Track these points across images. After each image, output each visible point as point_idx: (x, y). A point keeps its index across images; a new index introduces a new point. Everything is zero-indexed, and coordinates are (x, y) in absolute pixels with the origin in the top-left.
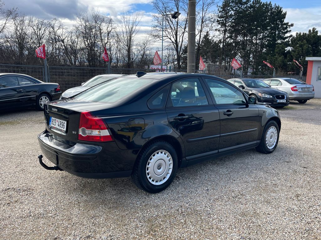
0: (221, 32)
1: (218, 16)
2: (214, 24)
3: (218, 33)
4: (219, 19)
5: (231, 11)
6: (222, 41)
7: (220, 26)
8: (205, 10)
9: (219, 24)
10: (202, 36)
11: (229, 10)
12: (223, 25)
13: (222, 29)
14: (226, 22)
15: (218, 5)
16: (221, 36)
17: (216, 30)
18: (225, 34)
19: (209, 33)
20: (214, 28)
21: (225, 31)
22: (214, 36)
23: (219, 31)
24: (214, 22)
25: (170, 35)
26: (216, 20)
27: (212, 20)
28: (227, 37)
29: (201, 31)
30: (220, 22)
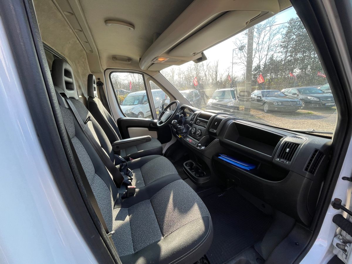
0: (283, 53)
1: (282, 41)
2: (278, 48)
3: (280, 54)
4: (282, 44)
5: (293, 36)
6: (284, 59)
7: (282, 49)
8: (271, 39)
9: (282, 47)
10: (268, 59)
11: (291, 35)
12: (285, 47)
13: (284, 51)
14: (288, 45)
15: (283, 34)
16: (283, 56)
17: (279, 52)
18: (286, 54)
19: (274, 55)
20: (278, 51)
21: (286, 52)
22: (277, 57)
23: (282, 52)
24: (277, 47)
25: (244, 61)
26: (280, 45)
27: (276, 46)
28: (287, 56)
29: (267, 55)
30: (283, 46)
